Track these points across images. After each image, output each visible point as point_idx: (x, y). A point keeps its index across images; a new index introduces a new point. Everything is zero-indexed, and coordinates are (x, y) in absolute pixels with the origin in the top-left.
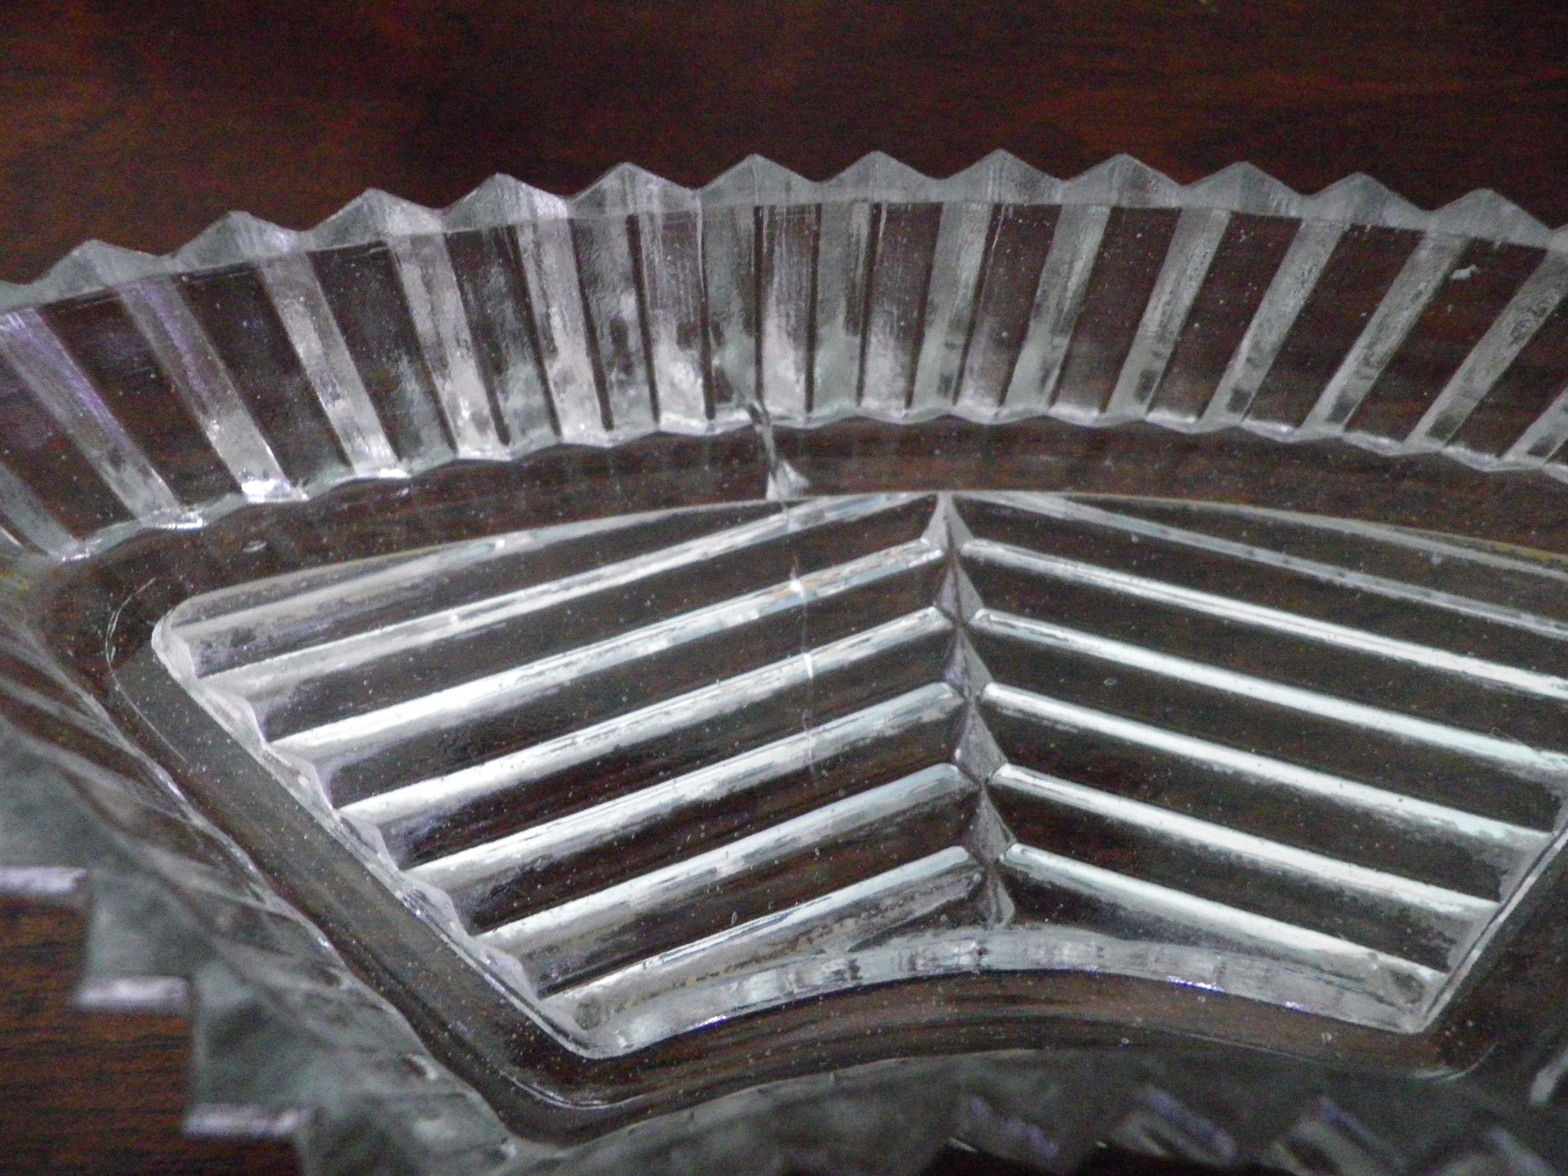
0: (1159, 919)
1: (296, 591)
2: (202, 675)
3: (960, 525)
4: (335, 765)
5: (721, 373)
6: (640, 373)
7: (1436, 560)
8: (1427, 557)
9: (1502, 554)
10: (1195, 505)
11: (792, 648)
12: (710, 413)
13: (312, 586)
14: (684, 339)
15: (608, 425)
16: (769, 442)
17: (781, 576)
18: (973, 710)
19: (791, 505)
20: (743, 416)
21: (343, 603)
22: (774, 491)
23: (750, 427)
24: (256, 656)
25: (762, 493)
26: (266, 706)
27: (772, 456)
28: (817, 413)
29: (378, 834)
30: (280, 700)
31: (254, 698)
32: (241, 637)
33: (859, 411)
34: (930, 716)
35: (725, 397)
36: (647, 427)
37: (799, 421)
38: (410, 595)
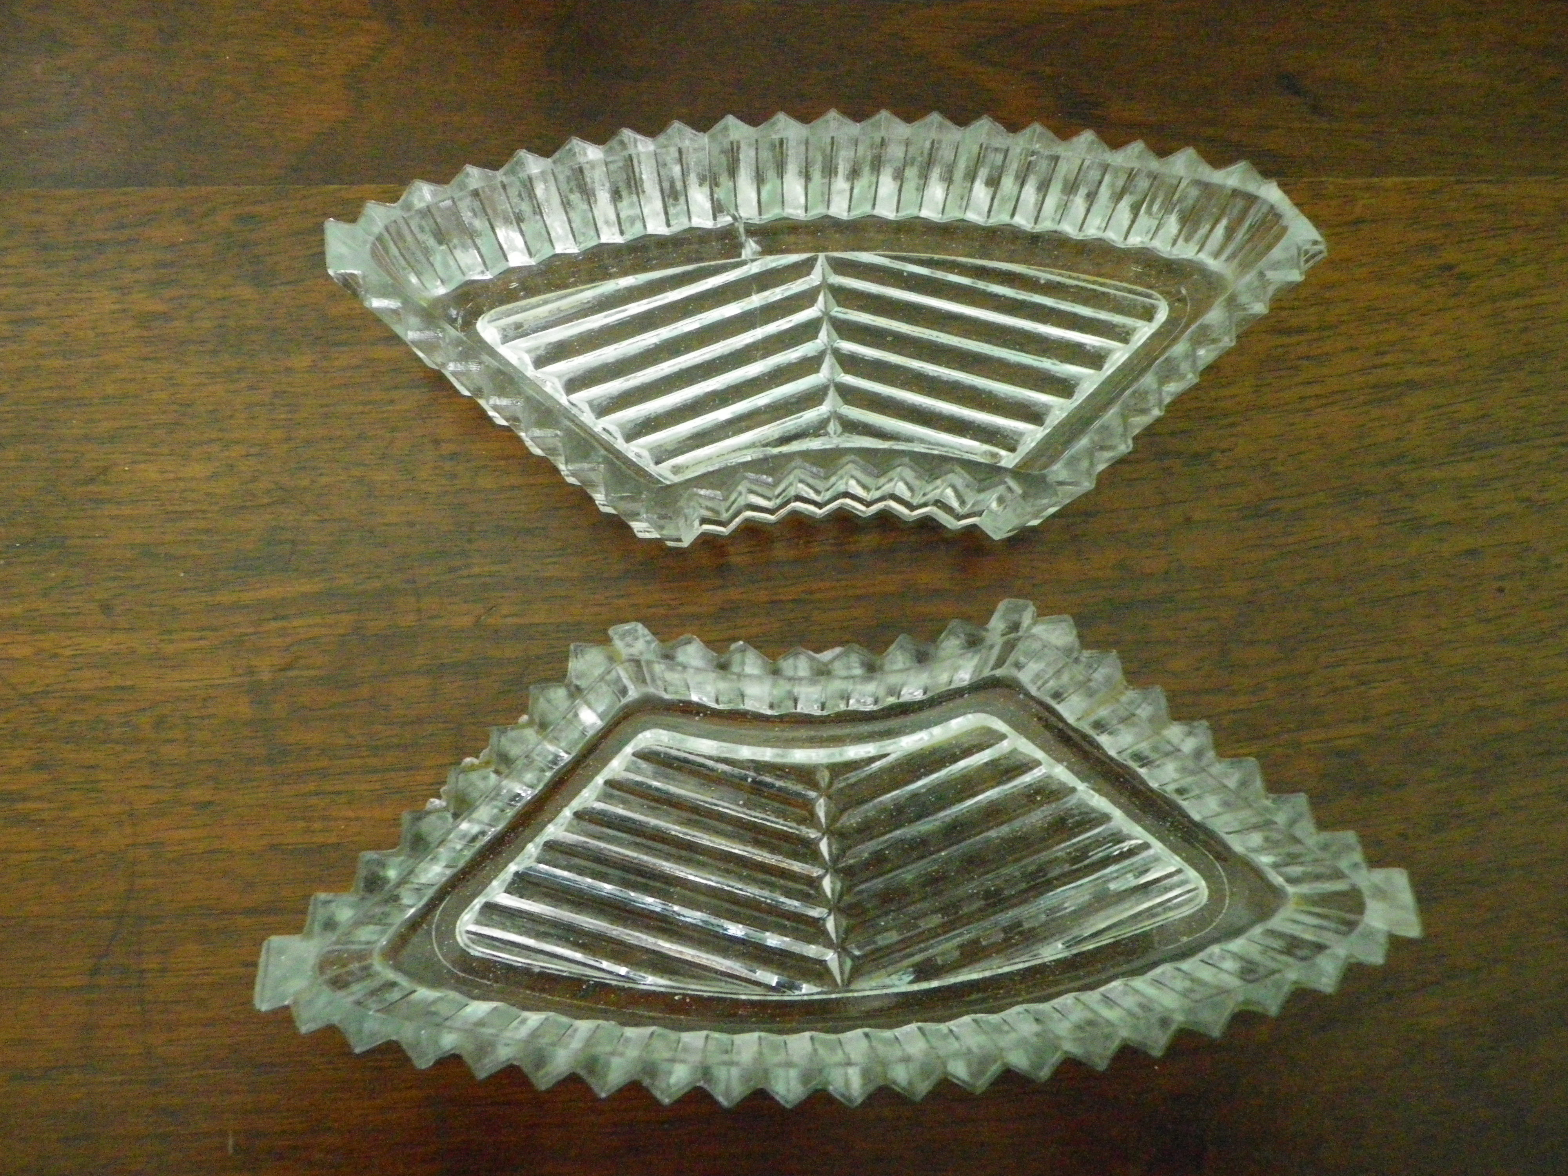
0: (899, 433)
1: (538, 306)
2: (503, 343)
3: (828, 269)
4: (566, 378)
5: (719, 200)
6: (682, 199)
7: (1042, 282)
8: (1038, 279)
9: (1074, 278)
10: (936, 257)
11: (753, 326)
12: (715, 218)
13: (546, 302)
14: (702, 180)
15: (668, 225)
16: (742, 230)
17: (748, 294)
18: (829, 351)
19: (753, 261)
20: (729, 219)
21: (559, 310)
22: (746, 253)
23: (732, 224)
24: (525, 335)
25: (740, 255)
26: (533, 355)
27: (744, 238)
28: (764, 217)
29: (587, 406)
30: (539, 352)
31: (529, 351)
32: (518, 326)
33: (785, 215)
34: (811, 354)
35: (721, 211)
36: (686, 225)
37: (756, 220)
38: (587, 306)
